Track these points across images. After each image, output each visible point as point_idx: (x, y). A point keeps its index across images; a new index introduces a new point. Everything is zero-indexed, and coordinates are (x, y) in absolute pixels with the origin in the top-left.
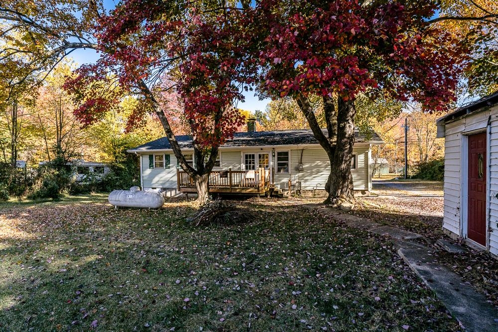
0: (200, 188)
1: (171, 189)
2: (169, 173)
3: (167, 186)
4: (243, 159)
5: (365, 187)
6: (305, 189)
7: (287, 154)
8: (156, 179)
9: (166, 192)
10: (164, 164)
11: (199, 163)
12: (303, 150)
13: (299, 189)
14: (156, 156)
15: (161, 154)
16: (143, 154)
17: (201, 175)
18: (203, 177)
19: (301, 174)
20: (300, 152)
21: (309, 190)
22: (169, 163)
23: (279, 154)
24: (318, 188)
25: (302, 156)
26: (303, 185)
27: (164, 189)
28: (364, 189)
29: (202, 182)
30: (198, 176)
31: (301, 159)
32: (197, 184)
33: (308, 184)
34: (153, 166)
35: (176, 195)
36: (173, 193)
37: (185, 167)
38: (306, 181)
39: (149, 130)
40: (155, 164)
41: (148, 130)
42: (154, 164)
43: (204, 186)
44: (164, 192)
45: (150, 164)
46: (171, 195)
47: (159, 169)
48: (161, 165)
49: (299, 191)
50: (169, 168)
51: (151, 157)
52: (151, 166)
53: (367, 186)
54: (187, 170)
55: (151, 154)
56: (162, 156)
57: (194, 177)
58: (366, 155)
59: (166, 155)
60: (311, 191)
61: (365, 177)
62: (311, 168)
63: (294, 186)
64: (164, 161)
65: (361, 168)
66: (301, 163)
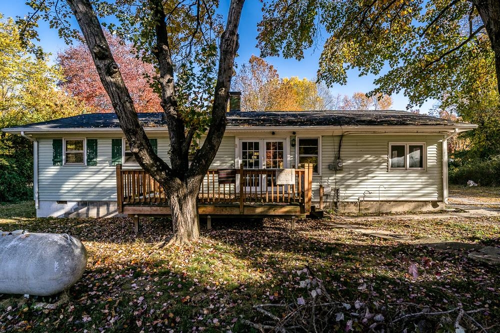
0: (181, 209)
1: (98, 204)
2: (97, 172)
3: (90, 197)
4: (238, 150)
5: (439, 197)
6: (346, 200)
7: (315, 142)
8: (68, 186)
9: (88, 210)
10: (86, 158)
11: (179, 151)
12: (342, 136)
13: (335, 200)
14: (67, 143)
15: (78, 139)
16: (41, 137)
17: (184, 179)
18: (190, 185)
19: (339, 176)
20: (337, 140)
21: (352, 203)
22: (96, 156)
23: (302, 142)
24: (366, 199)
25: (340, 146)
26: (342, 193)
27: (84, 204)
28: (436, 199)
29: (185, 196)
30: (178, 181)
31: (339, 151)
32: (174, 200)
33: (349, 192)
34: (61, 161)
35: (108, 214)
36: (103, 211)
37: (147, 160)
38: (348, 187)
39: (59, 105)
40: (67, 157)
41: (56, 105)
42: (64, 157)
43: (190, 204)
44: (84, 210)
45: (55, 157)
46: (98, 214)
47: (73, 167)
48: (79, 158)
49: (336, 203)
50: (95, 164)
51: (57, 144)
52: (56, 160)
53: (441, 195)
54: (152, 165)
55: (57, 137)
56: (82, 142)
57: (166, 185)
58: (440, 146)
59: (88, 141)
60: (355, 203)
61: (438, 181)
62: (355, 166)
63: (327, 196)
64: (85, 151)
65: (433, 167)
66: (339, 158)
